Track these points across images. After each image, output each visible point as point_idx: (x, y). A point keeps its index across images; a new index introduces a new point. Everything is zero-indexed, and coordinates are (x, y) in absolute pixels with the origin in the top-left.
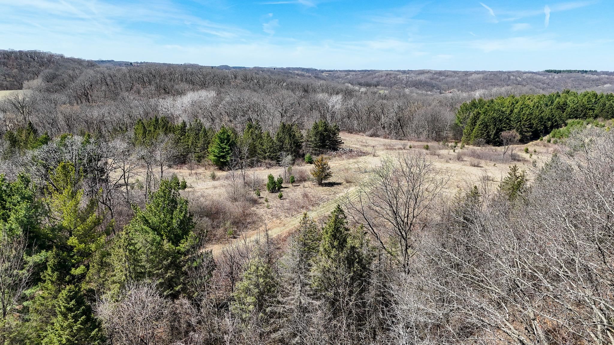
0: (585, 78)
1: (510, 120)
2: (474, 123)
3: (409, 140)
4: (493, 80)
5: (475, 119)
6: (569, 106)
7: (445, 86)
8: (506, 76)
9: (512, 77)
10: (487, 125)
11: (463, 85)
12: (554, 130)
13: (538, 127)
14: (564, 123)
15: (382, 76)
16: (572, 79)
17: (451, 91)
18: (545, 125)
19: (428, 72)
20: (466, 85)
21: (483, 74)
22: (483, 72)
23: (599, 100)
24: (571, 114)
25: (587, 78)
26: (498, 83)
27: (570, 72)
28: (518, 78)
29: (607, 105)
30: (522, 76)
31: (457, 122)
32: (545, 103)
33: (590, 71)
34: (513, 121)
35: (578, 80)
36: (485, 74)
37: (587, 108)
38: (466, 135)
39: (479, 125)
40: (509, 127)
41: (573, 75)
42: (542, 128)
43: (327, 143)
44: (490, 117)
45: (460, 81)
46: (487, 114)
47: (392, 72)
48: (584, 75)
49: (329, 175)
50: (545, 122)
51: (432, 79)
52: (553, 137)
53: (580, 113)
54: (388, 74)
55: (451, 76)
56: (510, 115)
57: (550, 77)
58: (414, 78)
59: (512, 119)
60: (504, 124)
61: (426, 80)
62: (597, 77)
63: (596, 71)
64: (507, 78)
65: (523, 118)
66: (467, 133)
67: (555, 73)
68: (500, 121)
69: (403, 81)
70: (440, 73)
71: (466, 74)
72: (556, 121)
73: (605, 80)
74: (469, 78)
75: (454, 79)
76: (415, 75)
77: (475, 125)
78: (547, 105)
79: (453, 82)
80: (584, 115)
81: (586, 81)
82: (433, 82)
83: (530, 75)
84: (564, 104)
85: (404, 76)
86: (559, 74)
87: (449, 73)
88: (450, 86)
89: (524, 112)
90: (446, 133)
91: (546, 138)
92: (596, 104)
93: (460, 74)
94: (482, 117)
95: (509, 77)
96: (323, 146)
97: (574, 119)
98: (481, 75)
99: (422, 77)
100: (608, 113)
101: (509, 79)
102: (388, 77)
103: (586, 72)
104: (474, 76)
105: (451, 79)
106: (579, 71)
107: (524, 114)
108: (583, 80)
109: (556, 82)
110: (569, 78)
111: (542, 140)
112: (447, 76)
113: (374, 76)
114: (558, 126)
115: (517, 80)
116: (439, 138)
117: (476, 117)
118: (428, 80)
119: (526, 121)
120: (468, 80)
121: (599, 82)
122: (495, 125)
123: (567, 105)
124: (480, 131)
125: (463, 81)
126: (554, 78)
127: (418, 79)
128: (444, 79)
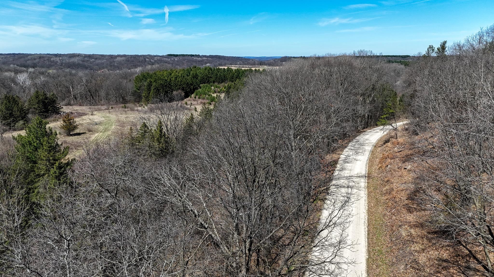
0: (193, 60)
1: (171, 86)
2: (149, 89)
3: (102, 105)
4: (133, 61)
5: (149, 86)
6: (199, 76)
7: (96, 66)
8: (142, 58)
9: (147, 59)
10: (158, 89)
11: (111, 66)
12: (196, 91)
13: (187, 89)
14: (199, 87)
15: (35, 59)
16: (186, 60)
17: (103, 71)
18: (190, 88)
19: (79, 55)
20: (114, 66)
21: (125, 57)
22: (125, 56)
23: (213, 72)
24: (201, 81)
25: (195, 59)
26: (138, 64)
27: (183, 55)
28: (152, 60)
29: (218, 75)
30: (154, 59)
31: (135, 89)
32: (187, 74)
33: (196, 55)
34: (173, 86)
35: (190, 61)
36: (127, 57)
37: (208, 77)
38: (145, 97)
39: (154, 90)
40: (171, 90)
41: (186, 57)
42: (189, 90)
43: (50, 108)
44: (159, 84)
45: (108, 63)
46: (157, 82)
47: (45, 55)
48: (193, 57)
49: (75, 127)
50: (190, 86)
51: (83, 61)
52: (197, 95)
53: (205, 80)
54: (41, 57)
55: (100, 59)
56: (170, 82)
57: (172, 59)
58: (67, 60)
59: (172, 84)
60: (168, 88)
61: (79, 62)
62: (201, 59)
63: (199, 55)
64: (144, 60)
65: (178, 84)
66: (145, 96)
67: (174, 56)
68: (166, 86)
69: (58, 64)
70: (90, 56)
71: (112, 57)
72: (195, 86)
73: (206, 61)
74: (115, 60)
75: (103, 61)
76: (67, 58)
77: (151, 90)
78: (188, 76)
79: (103, 64)
80: (208, 82)
81: (195, 62)
82: (86, 64)
83: (159, 58)
84: (196, 75)
85: (58, 59)
86: (177, 57)
87: (97, 56)
88: (101, 67)
89: (178, 80)
90: (130, 97)
91: (193, 96)
92: (212, 74)
93: (107, 57)
94: (154, 84)
95: (145, 59)
96: (47, 111)
97: (204, 84)
98: (124, 58)
99: (75, 60)
100: (220, 79)
101: (145, 61)
102: (42, 60)
103: (193, 55)
104: (118, 59)
105: (100, 61)
106: (189, 55)
107: (178, 81)
108: (193, 61)
109: (177, 63)
110: (184, 60)
111: (191, 97)
112: (96, 59)
113: (26, 59)
114: (197, 89)
115: (151, 61)
116: (124, 101)
117: (150, 84)
118: (81, 62)
119: (180, 86)
120: (114, 62)
121: (202, 62)
122: (163, 89)
123: (197, 75)
124: (155, 94)
125: (111, 63)
126: (175, 60)
127: (71, 61)
128: (94, 61)
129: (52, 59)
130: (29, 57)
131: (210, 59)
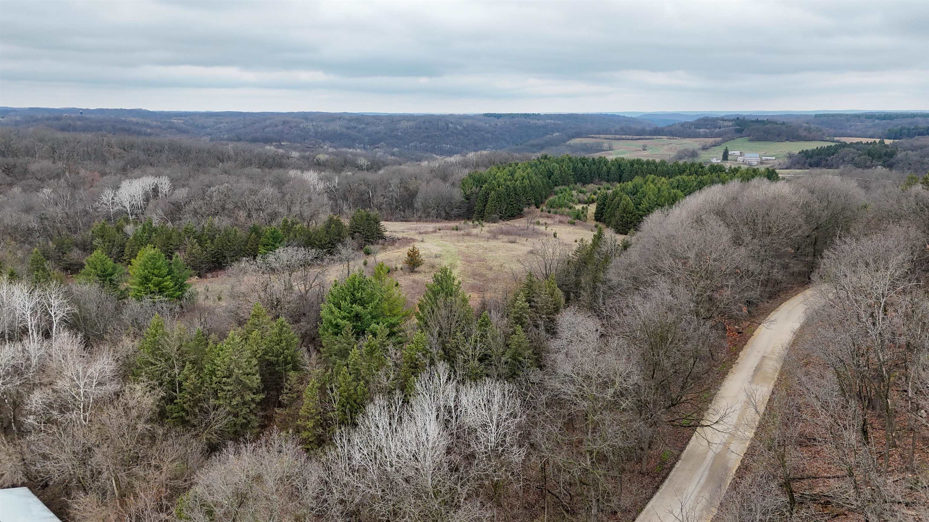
5: (485, 195)
9: (450, 125)
10: (498, 201)
12: (548, 199)
14: (554, 191)
16: (517, 126)
19: (340, 118)
20: (397, 136)
25: (534, 125)
26: (435, 133)
28: (458, 126)
29: (583, 170)
30: (462, 124)
33: (531, 113)
36: (418, 122)
38: (478, 212)
41: (516, 120)
45: (387, 131)
46: (496, 189)
48: (528, 119)
49: (420, 263)
51: (348, 128)
52: (551, 206)
53: (563, 179)
55: (374, 124)
57: (492, 123)
58: (324, 128)
61: (342, 130)
64: (446, 127)
67: (496, 117)
69: (311, 133)
70: (358, 119)
73: (551, 126)
74: (398, 127)
75: (378, 128)
77: (486, 201)
79: (378, 133)
80: (567, 182)
82: (351, 133)
84: (548, 172)
86: (501, 120)
87: (369, 120)
91: (544, 206)
94: (492, 193)
95: (447, 125)
97: (560, 186)
99: (335, 126)
100: (585, 177)
104: (404, 124)
105: (374, 128)
111: (542, 209)
112: (367, 124)
114: (551, 195)
117: (486, 192)
118: (345, 131)
120: (397, 130)
125: (391, 131)
126: (497, 125)
127: (330, 128)
128: (364, 128)
129: (301, 126)
130: (268, 122)
131: (560, 122)
